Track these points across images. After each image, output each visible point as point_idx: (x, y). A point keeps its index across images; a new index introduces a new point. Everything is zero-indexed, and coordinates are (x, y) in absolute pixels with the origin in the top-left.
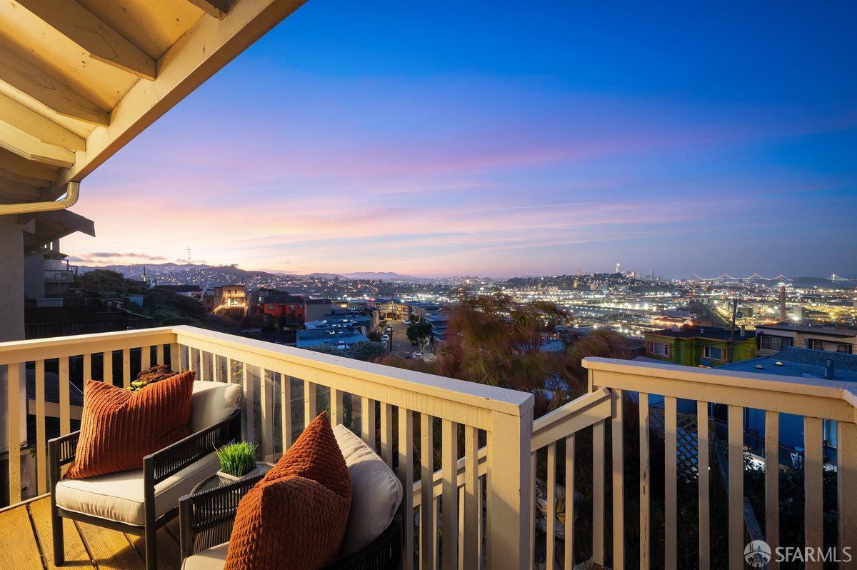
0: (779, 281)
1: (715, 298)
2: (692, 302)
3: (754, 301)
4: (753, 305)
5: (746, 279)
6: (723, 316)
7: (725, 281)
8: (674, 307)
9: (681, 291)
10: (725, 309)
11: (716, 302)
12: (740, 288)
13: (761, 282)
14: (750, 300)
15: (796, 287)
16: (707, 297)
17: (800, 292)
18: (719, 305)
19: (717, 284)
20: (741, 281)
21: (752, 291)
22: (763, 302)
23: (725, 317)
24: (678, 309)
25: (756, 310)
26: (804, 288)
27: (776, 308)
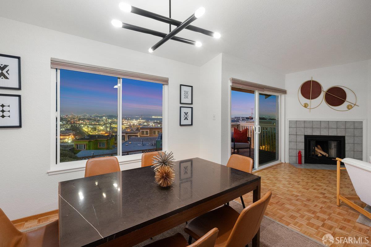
0: (103, 116)
1: (82, 124)
2: (72, 126)
3: (96, 124)
4: (96, 126)
5: (93, 116)
6: (85, 132)
7: (85, 116)
8: (64, 129)
9: (66, 121)
10: (86, 128)
11: (82, 125)
12: (91, 119)
13: (98, 117)
14: (95, 124)
15: (109, 119)
16: (79, 123)
17: (110, 120)
18: (83, 127)
19: (82, 117)
20: (91, 116)
21: (95, 120)
22: (99, 124)
23: (86, 132)
24: (66, 130)
25: (97, 128)
26: (111, 119)
27: (104, 127)
